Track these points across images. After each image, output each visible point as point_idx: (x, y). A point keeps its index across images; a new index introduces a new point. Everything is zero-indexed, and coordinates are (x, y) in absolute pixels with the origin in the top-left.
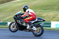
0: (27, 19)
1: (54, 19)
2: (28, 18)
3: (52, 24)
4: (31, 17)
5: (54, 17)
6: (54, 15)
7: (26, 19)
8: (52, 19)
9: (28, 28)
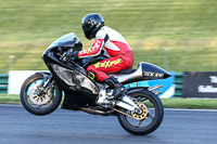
0: (102, 65)
1: (20, 60)
2: (107, 64)
3: (10, 81)
4: (118, 61)
5: (19, 56)
6: (20, 46)
7: (97, 65)
8: (14, 61)
9: (101, 100)
